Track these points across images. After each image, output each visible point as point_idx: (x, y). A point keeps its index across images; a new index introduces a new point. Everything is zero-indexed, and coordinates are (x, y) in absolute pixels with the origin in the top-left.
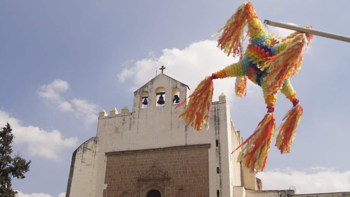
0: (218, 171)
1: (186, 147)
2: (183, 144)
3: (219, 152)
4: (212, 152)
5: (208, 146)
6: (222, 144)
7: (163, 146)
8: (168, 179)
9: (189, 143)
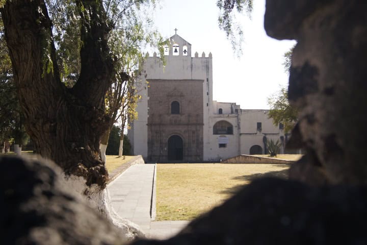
0: (208, 94)
1: (192, 80)
2: (190, 79)
3: (208, 85)
4: (205, 84)
5: (203, 81)
6: (210, 81)
7: (179, 79)
8: (183, 96)
9: (193, 79)
